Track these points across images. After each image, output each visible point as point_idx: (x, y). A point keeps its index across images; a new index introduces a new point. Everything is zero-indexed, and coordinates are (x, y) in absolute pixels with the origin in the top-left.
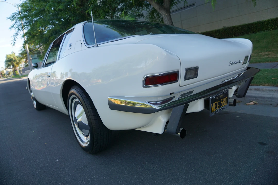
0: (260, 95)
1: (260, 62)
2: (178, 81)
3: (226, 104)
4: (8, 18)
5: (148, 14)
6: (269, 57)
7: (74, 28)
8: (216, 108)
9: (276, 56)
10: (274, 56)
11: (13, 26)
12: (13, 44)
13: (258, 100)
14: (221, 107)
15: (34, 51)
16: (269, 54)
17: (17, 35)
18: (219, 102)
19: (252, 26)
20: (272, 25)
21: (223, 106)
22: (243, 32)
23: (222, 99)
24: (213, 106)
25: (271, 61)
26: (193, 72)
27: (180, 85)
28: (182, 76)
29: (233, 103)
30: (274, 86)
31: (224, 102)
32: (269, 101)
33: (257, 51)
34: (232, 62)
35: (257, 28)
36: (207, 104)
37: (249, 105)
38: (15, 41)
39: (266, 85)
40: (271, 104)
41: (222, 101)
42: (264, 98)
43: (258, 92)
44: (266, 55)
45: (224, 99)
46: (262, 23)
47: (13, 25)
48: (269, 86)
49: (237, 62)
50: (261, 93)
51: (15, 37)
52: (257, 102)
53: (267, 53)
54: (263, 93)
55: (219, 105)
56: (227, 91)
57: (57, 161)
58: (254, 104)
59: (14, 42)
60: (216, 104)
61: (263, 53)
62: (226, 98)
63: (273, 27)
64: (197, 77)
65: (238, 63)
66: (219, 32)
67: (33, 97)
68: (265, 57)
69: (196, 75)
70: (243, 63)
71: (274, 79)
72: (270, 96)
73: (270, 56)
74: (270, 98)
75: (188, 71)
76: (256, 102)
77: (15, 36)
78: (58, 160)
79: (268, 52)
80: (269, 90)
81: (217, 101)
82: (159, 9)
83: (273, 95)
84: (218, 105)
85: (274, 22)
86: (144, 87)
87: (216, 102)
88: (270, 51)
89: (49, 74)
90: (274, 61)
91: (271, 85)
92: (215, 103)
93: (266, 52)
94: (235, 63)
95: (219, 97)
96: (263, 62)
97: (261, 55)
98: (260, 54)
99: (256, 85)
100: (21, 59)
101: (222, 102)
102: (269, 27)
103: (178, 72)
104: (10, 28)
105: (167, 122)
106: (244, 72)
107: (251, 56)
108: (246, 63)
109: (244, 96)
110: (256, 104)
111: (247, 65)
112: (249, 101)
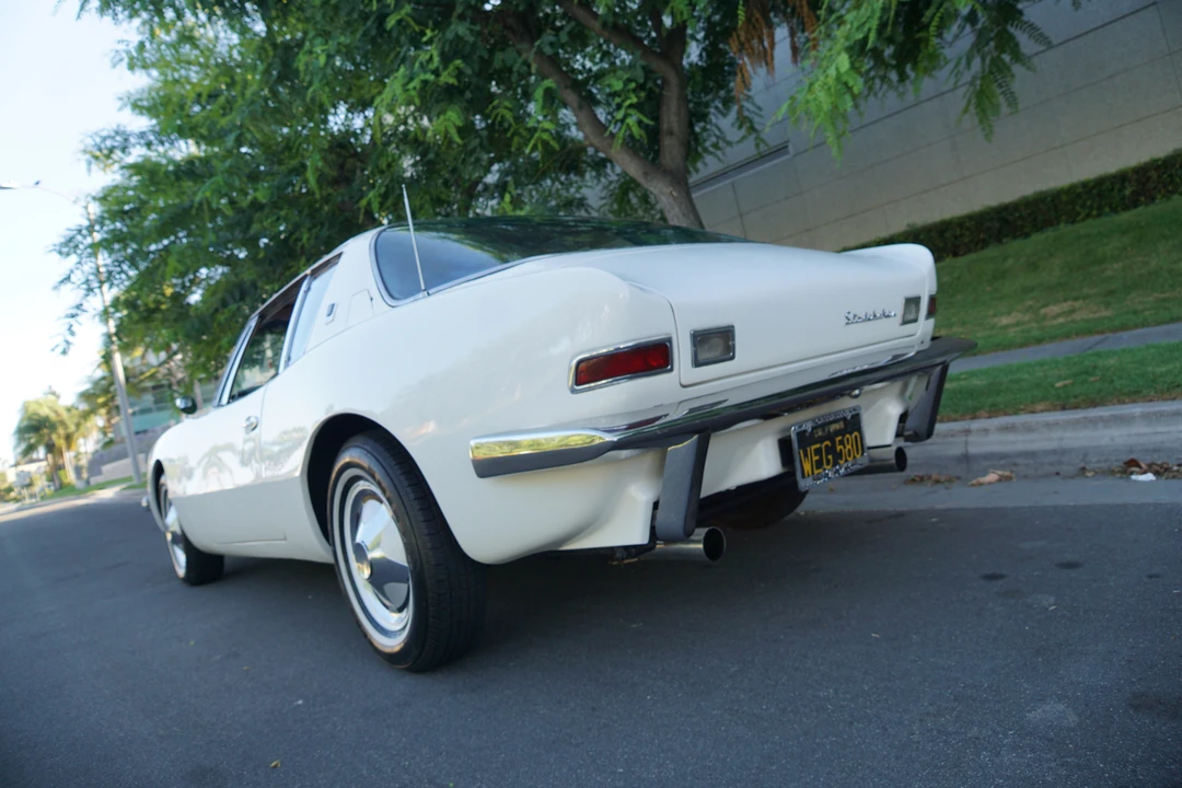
0: (1020, 447)
1: (1039, 341)
2: (671, 370)
3: (858, 456)
4: (53, 248)
5: (605, 198)
6: (1073, 321)
7: (340, 255)
8: (819, 464)
9: (1097, 315)
10: (1092, 316)
11: (68, 279)
12: (60, 349)
13: (1015, 465)
14: (841, 462)
15: (142, 381)
16: (1073, 311)
17: (79, 312)
18: (827, 446)
19: (1017, 215)
20: (1089, 203)
21: (846, 461)
23: (840, 438)
24: (806, 455)
25: (1077, 335)
26: (719, 342)
27: (684, 383)
28: (682, 352)
29: (894, 461)
30: (1064, 409)
31: (848, 447)
32: (1051, 464)
33: (1031, 303)
34: (855, 316)
35: (1035, 219)
36: (785, 446)
37: (981, 484)
38: (70, 338)
39: (1039, 407)
40: (1058, 474)
41: (841, 442)
42: (1032, 454)
43: (1011, 437)
44: (1064, 312)
45: (848, 436)
46: (1049, 199)
47: (68, 273)
48: (1048, 410)
49: (875, 316)
50: (1021, 438)
51: (72, 321)
52: (1012, 472)
53: (1066, 306)
54: (1029, 437)
55: (830, 457)
56: (854, 413)
57: (299, 705)
58: (1000, 480)
59: (67, 342)
60: (818, 451)
61: (1054, 309)
62: (856, 437)
63: (1095, 212)
64: (733, 358)
65: (880, 318)
67: (174, 534)
68: (1061, 320)
69: (728, 353)
71: (1065, 386)
72: (1053, 445)
73: (1077, 316)
74: (1054, 452)
75: (700, 339)
76: (1007, 473)
77: (73, 316)
78: (300, 702)
79: (1069, 303)
80: (1048, 425)
81: (821, 440)
82: (646, 174)
83: (1061, 439)
84: (827, 454)
85: (1094, 191)
86: (573, 391)
87: (818, 446)
88: (1076, 299)
89: (253, 420)
90: (1090, 332)
91: (1053, 408)
92: (814, 447)
93: (1064, 305)
94: (869, 320)
95: (826, 430)
96: (1052, 338)
97: (1045, 317)
98: (1043, 311)
99: (1006, 414)
100: (86, 415)
101: (839, 448)
102: (1079, 214)
103: (670, 340)
104: (55, 288)
105: (656, 505)
106: (916, 349)
107: (932, 300)
108: (915, 320)
109: (929, 434)
110: (1008, 479)
111: (924, 327)
112: (985, 473)
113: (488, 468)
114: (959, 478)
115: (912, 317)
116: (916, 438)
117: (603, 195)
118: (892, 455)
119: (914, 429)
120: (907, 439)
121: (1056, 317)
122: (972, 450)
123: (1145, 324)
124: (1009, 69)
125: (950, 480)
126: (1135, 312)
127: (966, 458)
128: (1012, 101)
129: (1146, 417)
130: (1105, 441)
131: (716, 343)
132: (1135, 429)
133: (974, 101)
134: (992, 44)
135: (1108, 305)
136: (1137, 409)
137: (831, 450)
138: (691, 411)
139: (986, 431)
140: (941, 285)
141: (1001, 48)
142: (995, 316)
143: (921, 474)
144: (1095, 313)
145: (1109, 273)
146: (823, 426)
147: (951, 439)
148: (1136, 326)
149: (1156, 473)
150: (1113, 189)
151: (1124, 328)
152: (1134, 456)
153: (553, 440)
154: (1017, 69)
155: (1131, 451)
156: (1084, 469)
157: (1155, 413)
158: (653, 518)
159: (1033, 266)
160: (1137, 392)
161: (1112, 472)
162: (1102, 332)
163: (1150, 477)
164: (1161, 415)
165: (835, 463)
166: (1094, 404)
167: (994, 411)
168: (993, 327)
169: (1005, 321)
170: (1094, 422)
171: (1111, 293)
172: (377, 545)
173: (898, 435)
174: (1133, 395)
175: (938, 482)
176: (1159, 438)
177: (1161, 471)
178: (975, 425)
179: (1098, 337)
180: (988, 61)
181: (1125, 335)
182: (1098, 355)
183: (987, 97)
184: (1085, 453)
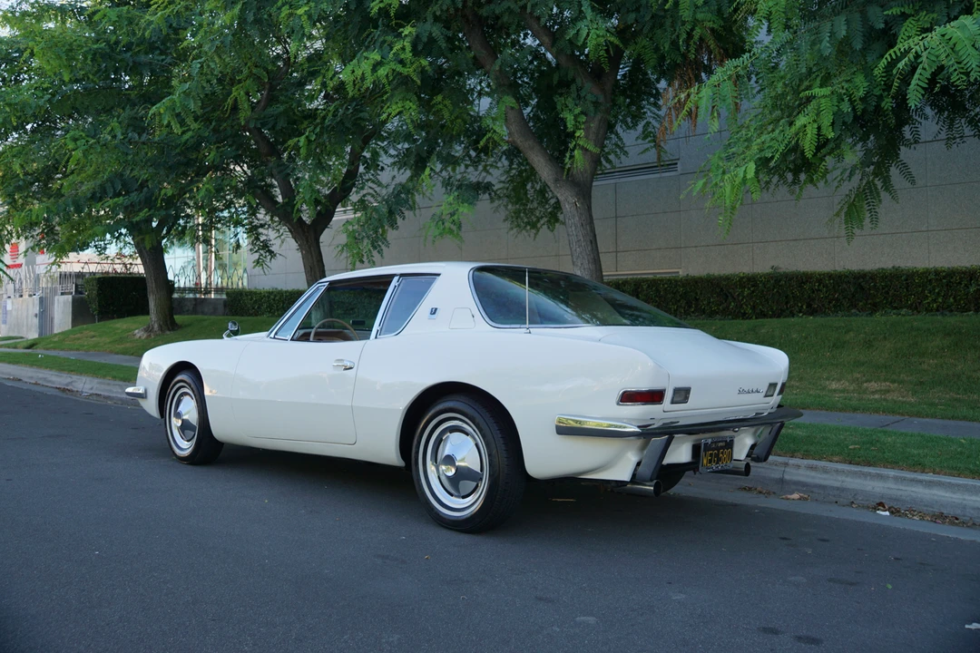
0: (817, 481)
1: (855, 409)
2: (662, 404)
3: (728, 463)
5: (504, 182)
6: (885, 400)
8: (710, 462)
9: (904, 399)
10: (900, 399)
13: (812, 492)
14: (720, 463)
16: (888, 391)
18: (715, 453)
19: (872, 284)
20: (937, 290)
21: (723, 463)
22: (837, 300)
23: (722, 450)
24: (706, 456)
25: (884, 412)
26: (683, 393)
27: (665, 410)
28: (668, 396)
29: (743, 470)
30: (850, 463)
31: (725, 456)
32: (834, 496)
33: (859, 376)
34: (743, 390)
35: (887, 293)
36: (696, 450)
37: (788, 499)
39: (835, 459)
40: (836, 502)
41: (722, 453)
42: (823, 487)
43: (813, 474)
44: (881, 391)
45: (726, 450)
46: (903, 278)
48: (840, 462)
49: (752, 391)
50: (819, 475)
52: (809, 495)
53: (885, 385)
54: (825, 476)
55: (716, 459)
56: (732, 439)
58: (800, 499)
60: (711, 455)
61: (874, 385)
62: (729, 452)
63: (940, 300)
64: (687, 402)
65: (755, 392)
66: (753, 286)
68: (877, 396)
69: (685, 400)
70: (764, 394)
71: (855, 449)
72: (837, 484)
73: (889, 397)
74: (838, 489)
75: (677, 391)
76: (806, 496)
79: (888, 384)
80: (837, 471)
81: (713, 450)
82: (556, 180)
83: (843, 481)
84: (715, 457)
85: (944, 281)
86: (618, 404)
87: (712, 452)
88: (893, 382)
90: (894, 412)
91: (844, 462)
92: (710, 452)
93: (883, 384)
94: (749, 393)
95: (717, 445)
96: (865, 410)
97: (865, 391)
98: (865, 385)
99: (814, 459)
101: (721, 455)
103: (665, 390)
105: (639, 464)
106: (769, 411)
107: (783, 385)
108: (772, 396)
109: (765, 459)
110: (806, 499)
111: (776, 399)
112: (792, 493)
113: (564, 430)
114: (774, 493)
115: (771, 393)
116: (757, 460)
117: (503, 179)
118: (744, 466)
119: (756, 455)
120: (753, 459)
121: (873, 393)
122: (787, 477)
123: (934, 416)
124: (878, 194)
125: (769, 493)
126: (932, 404)
127: (782, 481)
128: (875, 220)
129: (896, 479)
130: (869, 488)
131: (682, 394)
132: (886, 485)
133: (845, 210)
134: (872, 167)
135: (915, 392)
136: (892, 473)
137: (717, 455)
138: (664, 424)
139: (798, 467)
140: (790, 377)
141: (876, 174)
142: (828, 379)
143: (750, 486)
144: (903, 397)
145: (925, 366)
146: (716, 442)
147: (775, 467)
148: (927, 416)
149: (892, 513)
150: (960, 283)
151: (918, 415)
152: (884, 501)
153: (604, 425)
154: (884, 195)
155: (882, 498)
156: (853, 502)
157: (901, 478)
158: (635, 470)
159: (869, 344)
160: (897, 463)
161: (868, 507)
162: (902, 415)
163: (887, 513)
164: (904, 479)
165: (717, 463)
166: (869, 464)
167: (806, 456)
168: (824, 389)
169: (834, 386)
170: (865, 475)
171: (922, 383)
172: (463, 460)
173: (747, 456)
174: (893, 464)
175: (760, 492)
176: (900, 493)
177: (894, 512)
178: (792, 461)
179: (898, 417)
180: (864, 182)
181: (916, 420)
182: (885, 432)
183: (857, 209)
184: (856, 493)
